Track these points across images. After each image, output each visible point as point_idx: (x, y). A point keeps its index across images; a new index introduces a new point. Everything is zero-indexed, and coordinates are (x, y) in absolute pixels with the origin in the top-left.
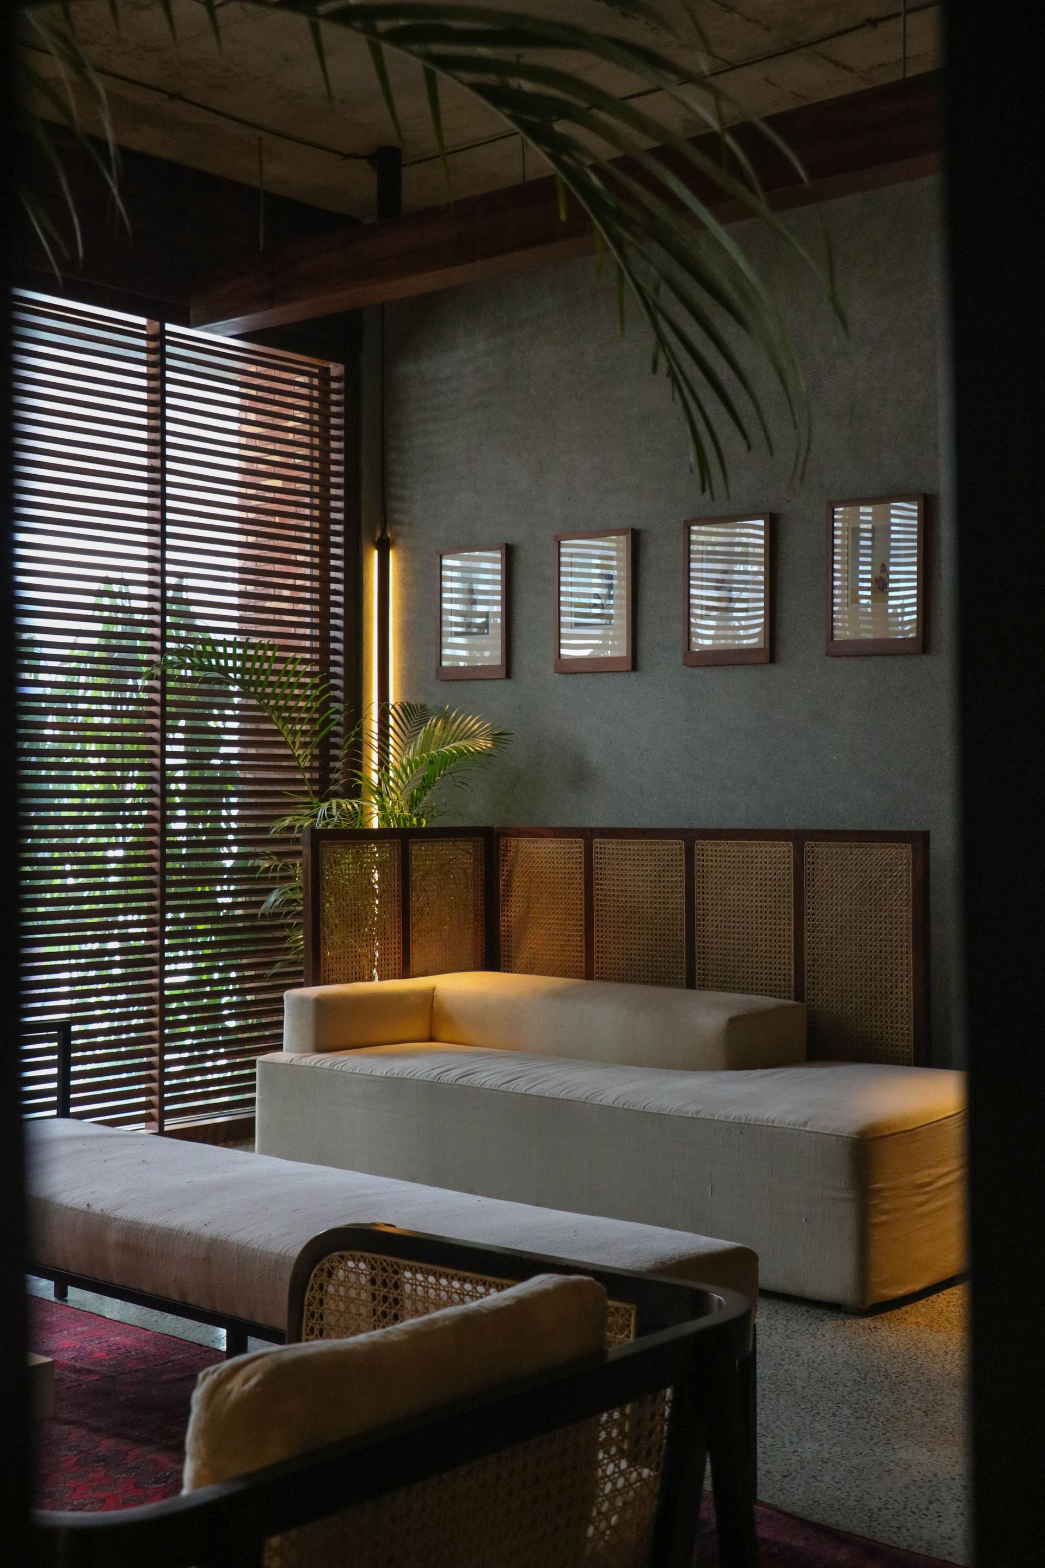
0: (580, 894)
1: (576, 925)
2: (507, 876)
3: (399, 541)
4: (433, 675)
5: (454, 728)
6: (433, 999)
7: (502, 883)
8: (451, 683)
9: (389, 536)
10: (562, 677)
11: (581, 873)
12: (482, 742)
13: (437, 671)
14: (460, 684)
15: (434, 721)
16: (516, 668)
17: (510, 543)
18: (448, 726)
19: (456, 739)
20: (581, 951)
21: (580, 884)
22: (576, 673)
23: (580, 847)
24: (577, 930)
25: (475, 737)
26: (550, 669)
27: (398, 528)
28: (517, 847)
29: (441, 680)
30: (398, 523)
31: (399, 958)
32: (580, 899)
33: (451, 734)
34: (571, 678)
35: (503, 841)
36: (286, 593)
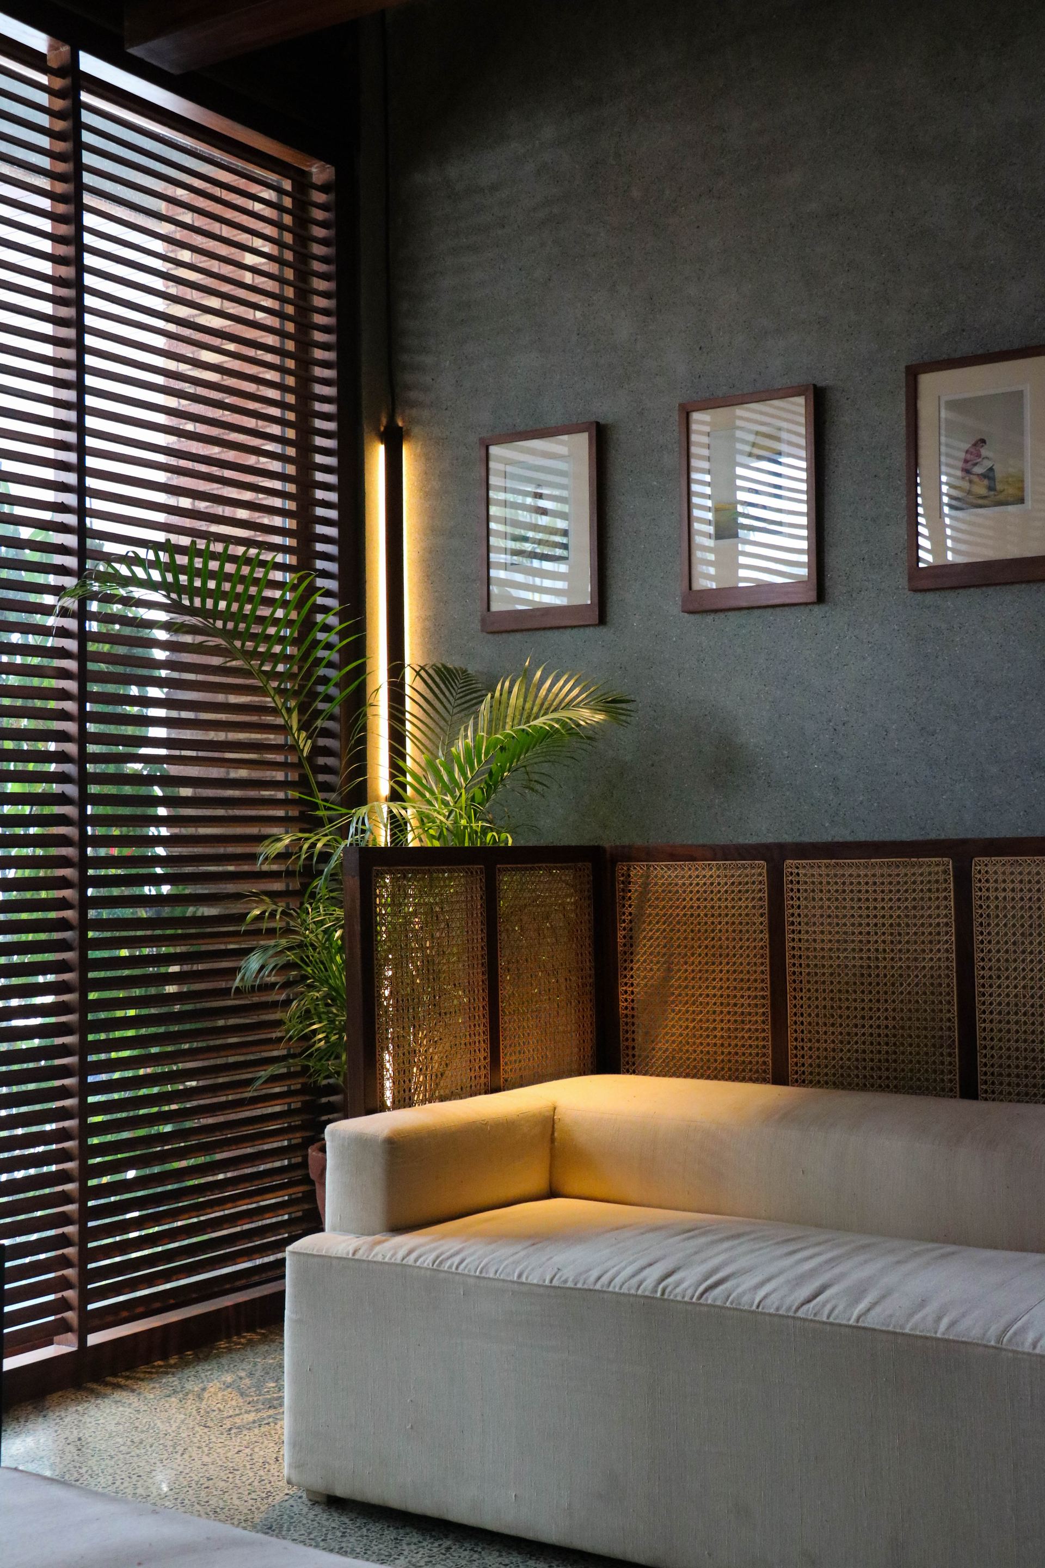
0: (762, 948)
1: (756, 997)
2: (631, 921)
3: (416, 430)
4: (477, 625)
6: (554, 1123)
7: (621, 934)
8: (505, 636)
9: (400, 424)
10: (692, 618)
11: (762, 915)
12: (586, 713)
13: (483, 621)
14: (518, 636)
16: (614, 610)
17: (602, 422)
18: (533, 690)
20: (764, 1039)
21: (762, 932)
22: (716, 611)
23: (760, 875)
24: (756, 1005)
25: (577, 706)
26: (673, 608)
27: (414, 412)
28: (648, 877)
29: (488, 633)
30: (413, 404)
31: (485, 1058)
32: (762, 956)
34: (709, 619)
35: (621, 868)
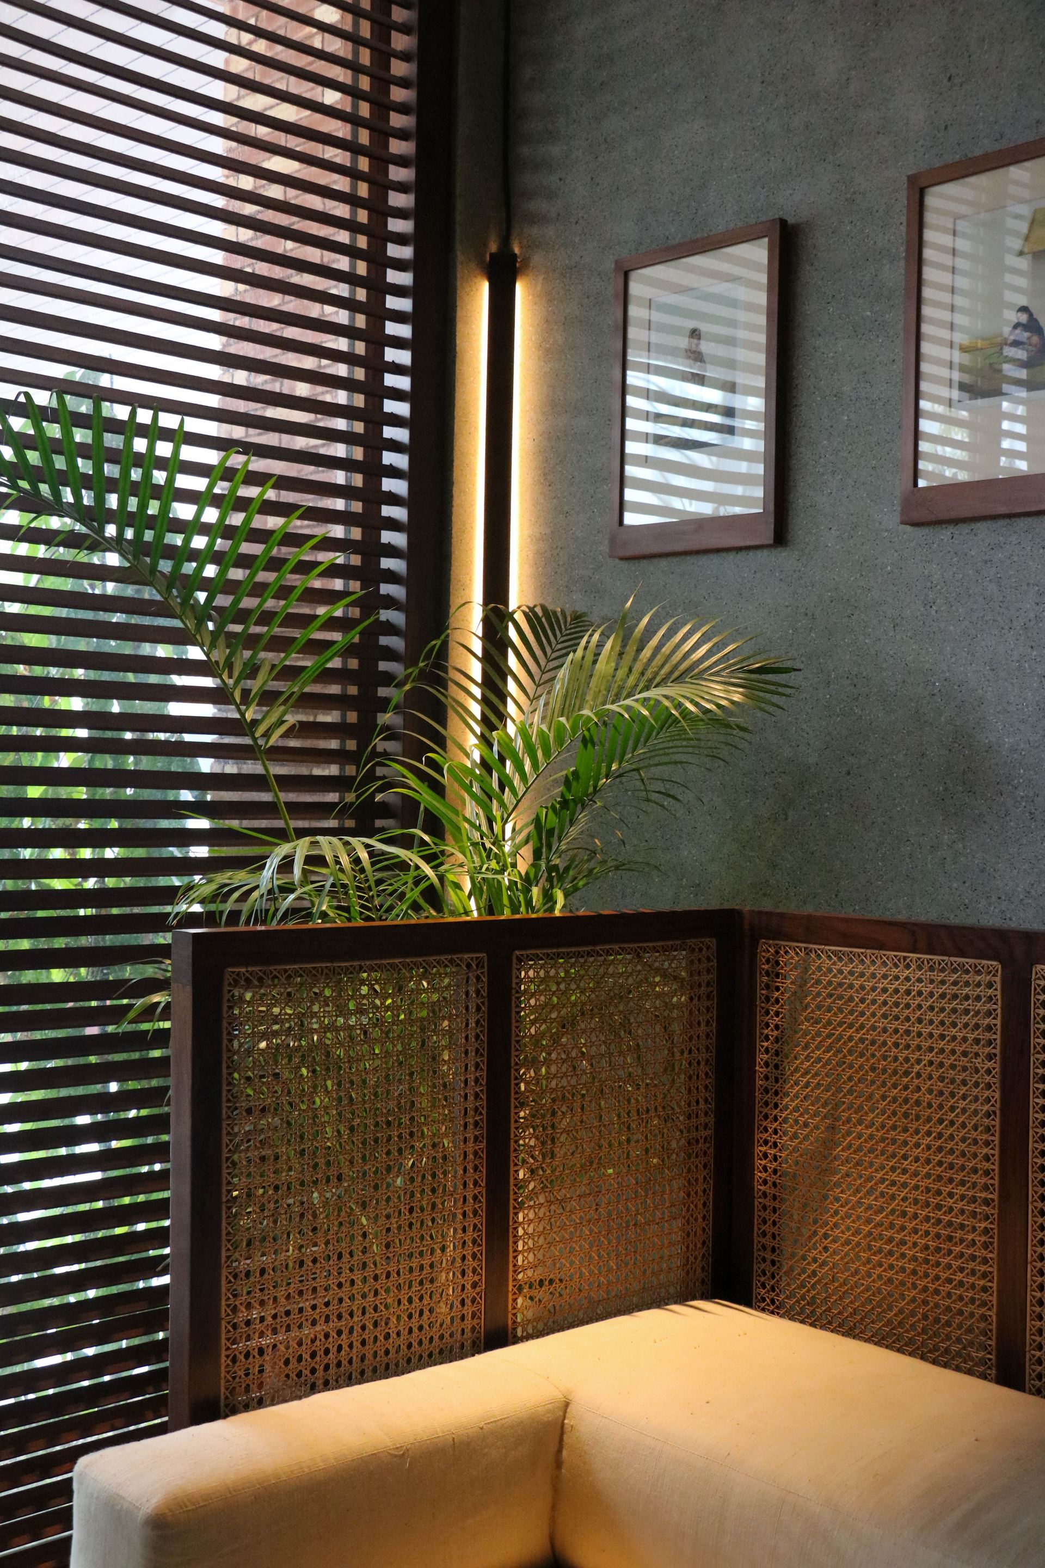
0: (988, 1115)
1: (973, 1200)
2: (777, 1040)
3: (537, 258)
4: (604, 548)
5: (647, 653)
6: (561, 1440)
7: (761, 1057)
8: (644, 563)
9: (517, 250)
10: (919, 533)
11: (990, 1057)
12: (717, 690)
13: (613, 541)
14: (663, 563)
15: (596, 637)
16: (799, 524)
17: (791, 220)
18: (631, 649)
19: (650, 681)
20: (984, 1275)
21: (989, 1086)
22: (956, 521)
23: (990, 985)
24: (974, 1214)
25: (700, 676)
26: (889, 517)
27: (535, 231)
28: (806, 970)
29: (622, 559)
30: (534, 219)
31: (474, 1285)
32: (988, 1129)
33: (638, 668)
34: (945, 534)
35: (766, 949)
36: (302, 389)
